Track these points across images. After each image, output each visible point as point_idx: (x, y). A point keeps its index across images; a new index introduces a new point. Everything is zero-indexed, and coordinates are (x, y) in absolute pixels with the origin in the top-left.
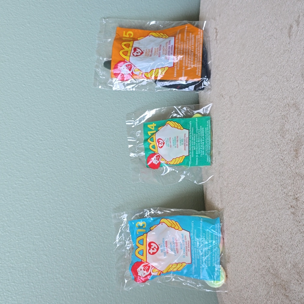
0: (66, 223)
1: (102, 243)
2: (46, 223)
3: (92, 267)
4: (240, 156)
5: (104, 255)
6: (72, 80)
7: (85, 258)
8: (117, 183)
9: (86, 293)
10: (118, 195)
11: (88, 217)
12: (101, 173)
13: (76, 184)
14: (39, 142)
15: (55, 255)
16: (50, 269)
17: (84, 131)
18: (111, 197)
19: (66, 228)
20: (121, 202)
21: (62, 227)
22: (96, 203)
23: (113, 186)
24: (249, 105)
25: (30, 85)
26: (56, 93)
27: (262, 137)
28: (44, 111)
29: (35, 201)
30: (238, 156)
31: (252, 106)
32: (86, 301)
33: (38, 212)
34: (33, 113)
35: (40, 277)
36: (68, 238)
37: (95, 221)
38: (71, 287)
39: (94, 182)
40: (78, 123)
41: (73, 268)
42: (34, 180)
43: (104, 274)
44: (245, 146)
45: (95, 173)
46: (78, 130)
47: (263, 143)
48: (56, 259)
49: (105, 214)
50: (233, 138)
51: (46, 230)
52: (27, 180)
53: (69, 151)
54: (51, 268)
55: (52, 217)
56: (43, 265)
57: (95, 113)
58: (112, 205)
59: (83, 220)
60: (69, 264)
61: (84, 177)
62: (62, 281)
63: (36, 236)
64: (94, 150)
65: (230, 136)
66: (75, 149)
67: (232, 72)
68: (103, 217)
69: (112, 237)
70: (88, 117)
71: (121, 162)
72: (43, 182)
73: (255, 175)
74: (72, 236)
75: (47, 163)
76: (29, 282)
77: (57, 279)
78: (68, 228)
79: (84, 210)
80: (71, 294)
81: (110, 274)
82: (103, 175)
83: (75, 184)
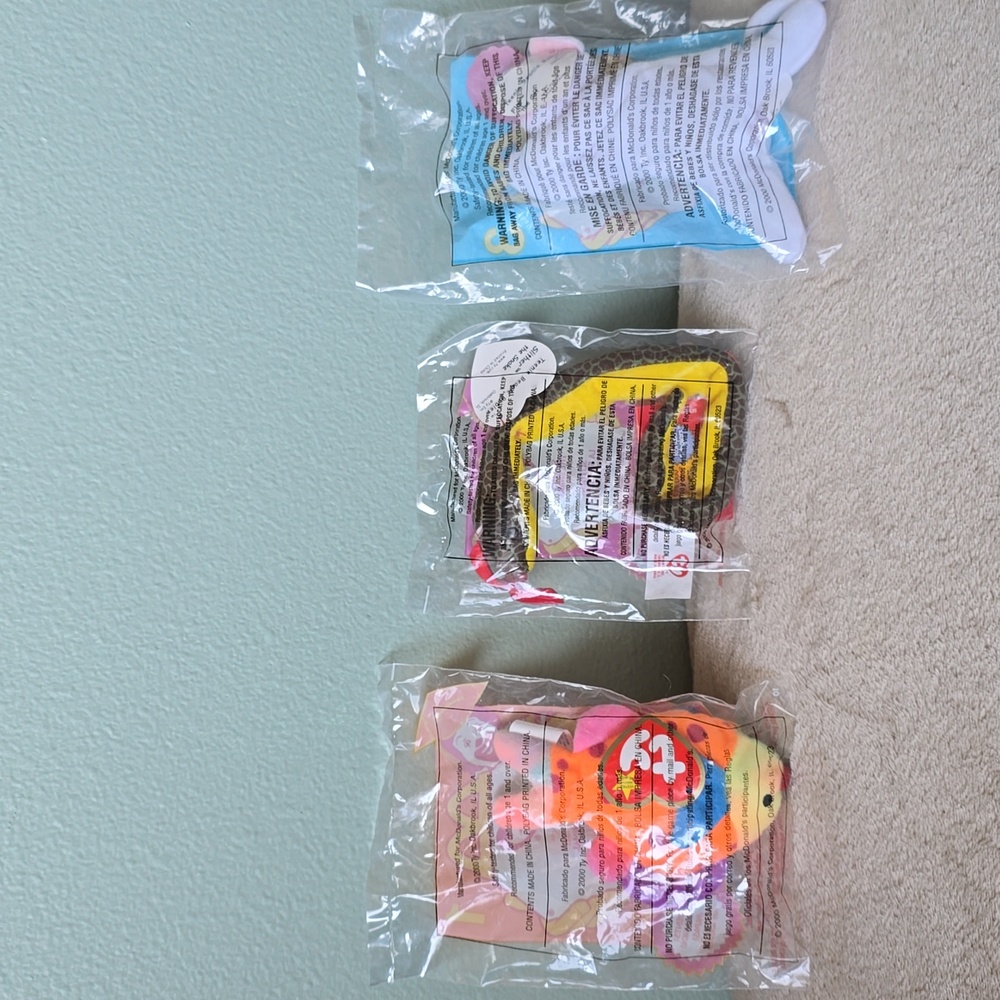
0: (176, 647)
1: (310, 726)
2: (100, 641)
3: (271, 817)
4: (873, 415)
5: (318, 771)
6: (216, 88)
7: (246, 785)
8: (374, 501)
9: (243, 916)
10: (374, 547)
11: (259, 627)
12: (312, 458)
13: (220, 495)
14: (77, 323)
15: (130, 768)
16: (110, 825)
17: (253, 292)
18: (348, 553)
19: (175, 666)
20: (384, 576)
21: (159, 661)
22: (292, 573)
23: (358, 512)
24: (928, 219)
25: (47, 90)
26: (152, 132)
27: (982, 340)
28: (101, 198)
29: (59, 552)
30: (860, 414)
31: (941, 223)
32: (243, 947)
33: (66, 598)
34: (58, 205)
35: (70, 853)
36: (182, 706)
37: (287, 644)
38: (186, 892)
39: (287, 491)
40: (231, 258)
41: (199, 820)
42: (56, 473)
43: (314, 844)
44: (896, 376)
45: (292, 459)
46: (230, 288)
47: (987, 365)
48: (135, 784)
49: (323, 616)
50: (843, 349)
51: (95, 672)
52: (27, 469)
53: (195, 368)
54: (113, 817)
55: (124, 618)
56: (80, 808)
57: (300, 227)
58: (352, 582)
59: (243, 637)
60: (184, 807)
61: (249, 470)
62: (152, 869)
63: (55, 690)
64: (290, 371)
65: (831, 343)
66: (218, 359)
67: (855, 98)
68: (317, 627)
69: (348, 706)
70: (271, 241)
71: (388, 422)
72: (88, 483)
73: (938, 488)
74: (198, 696)
75: (106, 406)
76: (23, 873)
77: (134, 862)
78: (182, 666)
79: (248, 600)
80: (189, 920)
81: (338, 844)
82: (322, 466)
83: (216, 498)
